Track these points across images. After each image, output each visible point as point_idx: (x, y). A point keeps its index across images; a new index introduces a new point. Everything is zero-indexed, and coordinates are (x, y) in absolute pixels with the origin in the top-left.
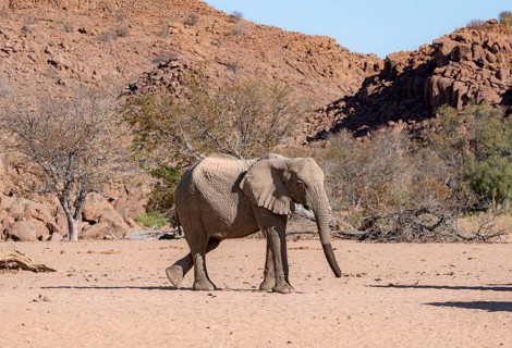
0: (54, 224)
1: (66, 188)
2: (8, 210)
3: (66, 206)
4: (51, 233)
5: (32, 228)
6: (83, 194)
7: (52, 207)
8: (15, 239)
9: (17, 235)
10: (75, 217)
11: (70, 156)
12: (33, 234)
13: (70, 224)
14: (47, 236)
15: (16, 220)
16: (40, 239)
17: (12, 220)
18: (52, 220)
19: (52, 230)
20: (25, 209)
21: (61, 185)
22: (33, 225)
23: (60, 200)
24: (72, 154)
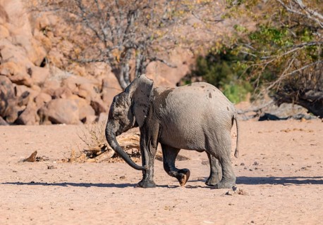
0: (100, 102)
1: (123, 56)
2: (41, 85)
3: (122, 78)
4: (97, 113)
5: (73, 107)
6: (144, 64)
7: (96, 81)
8: (54, 122)
9: (55, 116)
11: (129, 16)
12: (76, 116)
14: (91, 118)
15: (53, 97)
16: (84, 121)
17: (48, 98)
18: (97, 98)
19: (98, 110)
20: (62, 84)
21: (116, 54)
22: (74, 104)
23: (116, 72)
24: (131, 13)
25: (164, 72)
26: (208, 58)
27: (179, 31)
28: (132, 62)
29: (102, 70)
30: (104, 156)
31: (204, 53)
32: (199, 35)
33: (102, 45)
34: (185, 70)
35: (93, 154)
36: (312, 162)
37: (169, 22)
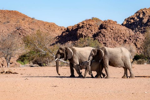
4: (2, 66)
6: (11, 57)
10: (9, 62)
13: (8, 64)
16: (0, 67)
18: (2, 63)
19: (3, 65)
21: (6, 55)
23: (6, 59)
24: (8, 48)
25: (14, 59)
26: (21, 56)
27: (17, 52)
28: (9, 57)
29: (3, 58)
30: (4, 73)
31: (21, 55)
32: (20, 52)
33: (3, 54)
34: (18, 58)
35: (2, 73)
36: (39, 74)
37: (15, 50)
